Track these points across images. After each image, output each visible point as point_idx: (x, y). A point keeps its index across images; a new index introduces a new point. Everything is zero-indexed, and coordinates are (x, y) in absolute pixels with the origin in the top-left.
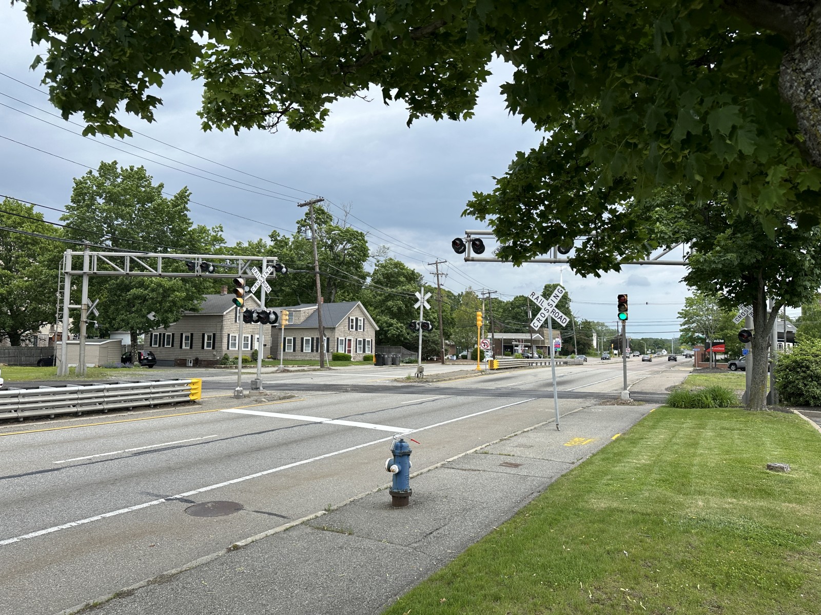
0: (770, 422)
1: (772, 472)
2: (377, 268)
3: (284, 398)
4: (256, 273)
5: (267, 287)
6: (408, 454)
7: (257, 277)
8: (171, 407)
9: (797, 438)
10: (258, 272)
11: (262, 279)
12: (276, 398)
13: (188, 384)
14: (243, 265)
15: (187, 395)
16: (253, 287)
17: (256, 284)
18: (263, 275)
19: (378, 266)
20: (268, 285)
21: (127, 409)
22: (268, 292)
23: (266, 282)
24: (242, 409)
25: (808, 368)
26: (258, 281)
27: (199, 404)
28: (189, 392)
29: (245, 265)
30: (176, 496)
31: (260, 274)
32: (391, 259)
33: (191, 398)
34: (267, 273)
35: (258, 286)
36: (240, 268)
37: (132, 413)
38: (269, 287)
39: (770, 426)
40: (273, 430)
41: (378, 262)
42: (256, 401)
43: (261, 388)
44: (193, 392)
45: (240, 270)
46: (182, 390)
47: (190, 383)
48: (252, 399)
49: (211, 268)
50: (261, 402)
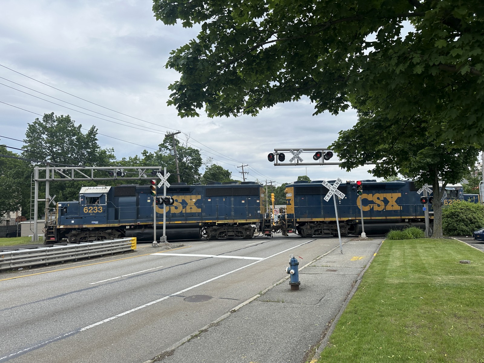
0: (446, 243)
1: (463, 265)
2: (207, 170)
3: (180, 246)
4: (160, 176)
5: (167, 184)
6: (298, 264)
7: (161, 179)
8: (122, 254)
9: (464, 250)
11: (164, 180)
12: (176, 247)
13: (129, 240)
14: (141, 172)
15: (130, 247)
16: (159, 184)
18: (165, 177)
19: (207, 169)
21: (99, 256)
23: (167, 182)
24: (162, 253)
25: (458, 215)
26: (162, 181)
27: (136, 251)
28: (131, 245)
30: (173, 294)
31: (163, 177)
32: (214, 165)
33: (132, 248)
34: (167, 176)
35: (162, 184)
36: (139, 173)
37: (103, 258)
38: (169, 184)
39: (447, 245)
40: (190, 262)
41: (207, 167)
42: (166, 248)
43: (166, 242)
44: (133, 245)
45: (139, 175)
46: (127, 244)
47: (131, 240)
48: (163, 247)
49: (123, 174)
50: (169, 249)
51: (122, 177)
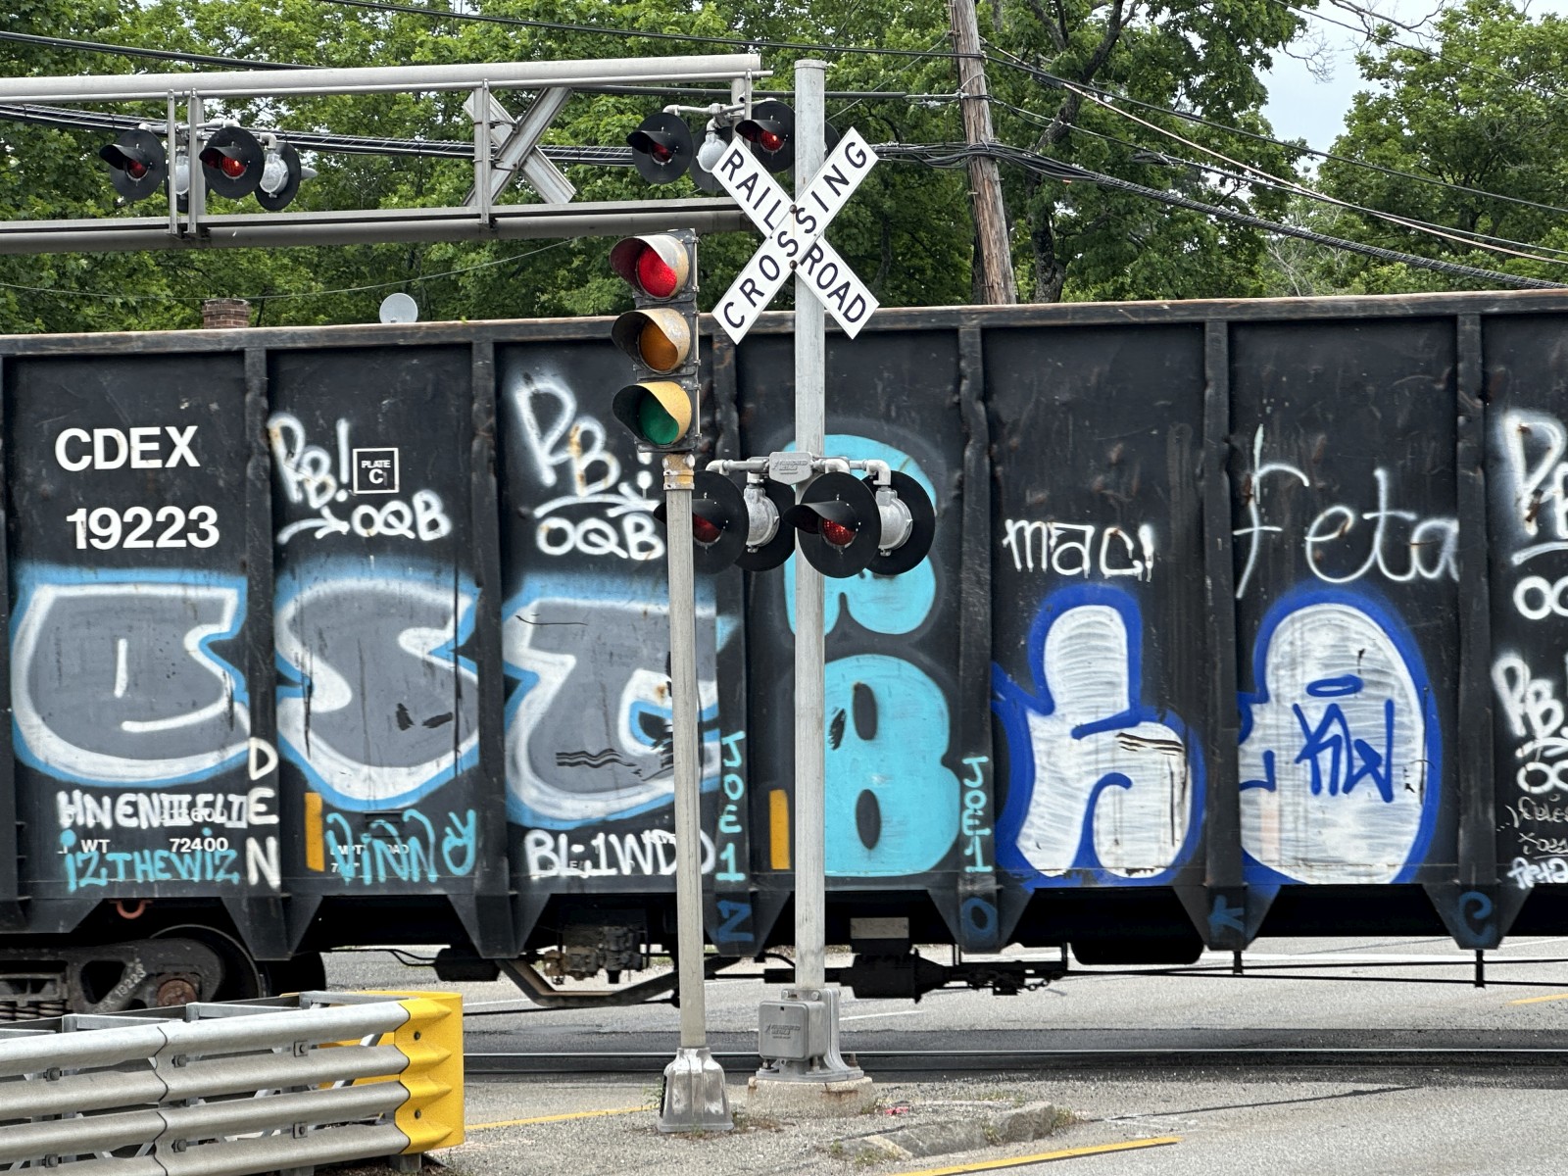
3: (1014, 1132)
4: (749, 184)
5: (841, 293)
7: (757, 217)
10: (766, 179)
11: (797, 232)
12: (961, 1134)
13: (378, 1030)
14: (502, 133)
15: (387, 1114)
16: (733, 294)
17: (751, 270)
18: (804, 200)
20: (846, 274)
22: (852, 330)
23: (831, 255)
26: (769, 247)
28: (398, 1093)
29: (517, 131)
31: (778, 192)
33: (411, 1132)
34: (836, 180)
35: (771, 289)
36: (482, 153)
38: (858, 287)
42: (838, 1153)
43: (835, 1060)
44: (418, 1088)
45: (481, 170)
46: (348, 1080)
47: (395, 1026)
48: (797, 1137)
49: (275, 170)
51: (270, 203)
